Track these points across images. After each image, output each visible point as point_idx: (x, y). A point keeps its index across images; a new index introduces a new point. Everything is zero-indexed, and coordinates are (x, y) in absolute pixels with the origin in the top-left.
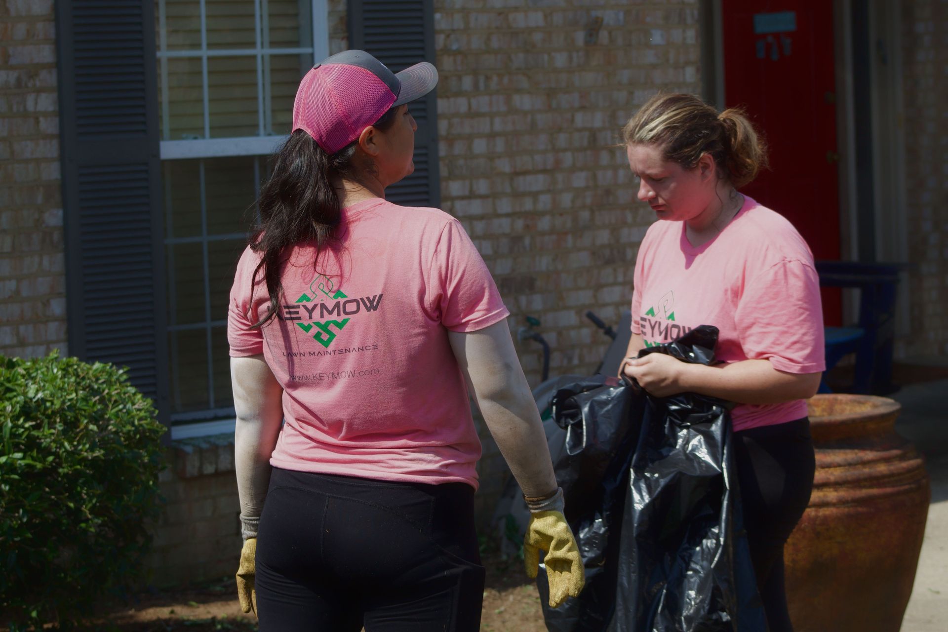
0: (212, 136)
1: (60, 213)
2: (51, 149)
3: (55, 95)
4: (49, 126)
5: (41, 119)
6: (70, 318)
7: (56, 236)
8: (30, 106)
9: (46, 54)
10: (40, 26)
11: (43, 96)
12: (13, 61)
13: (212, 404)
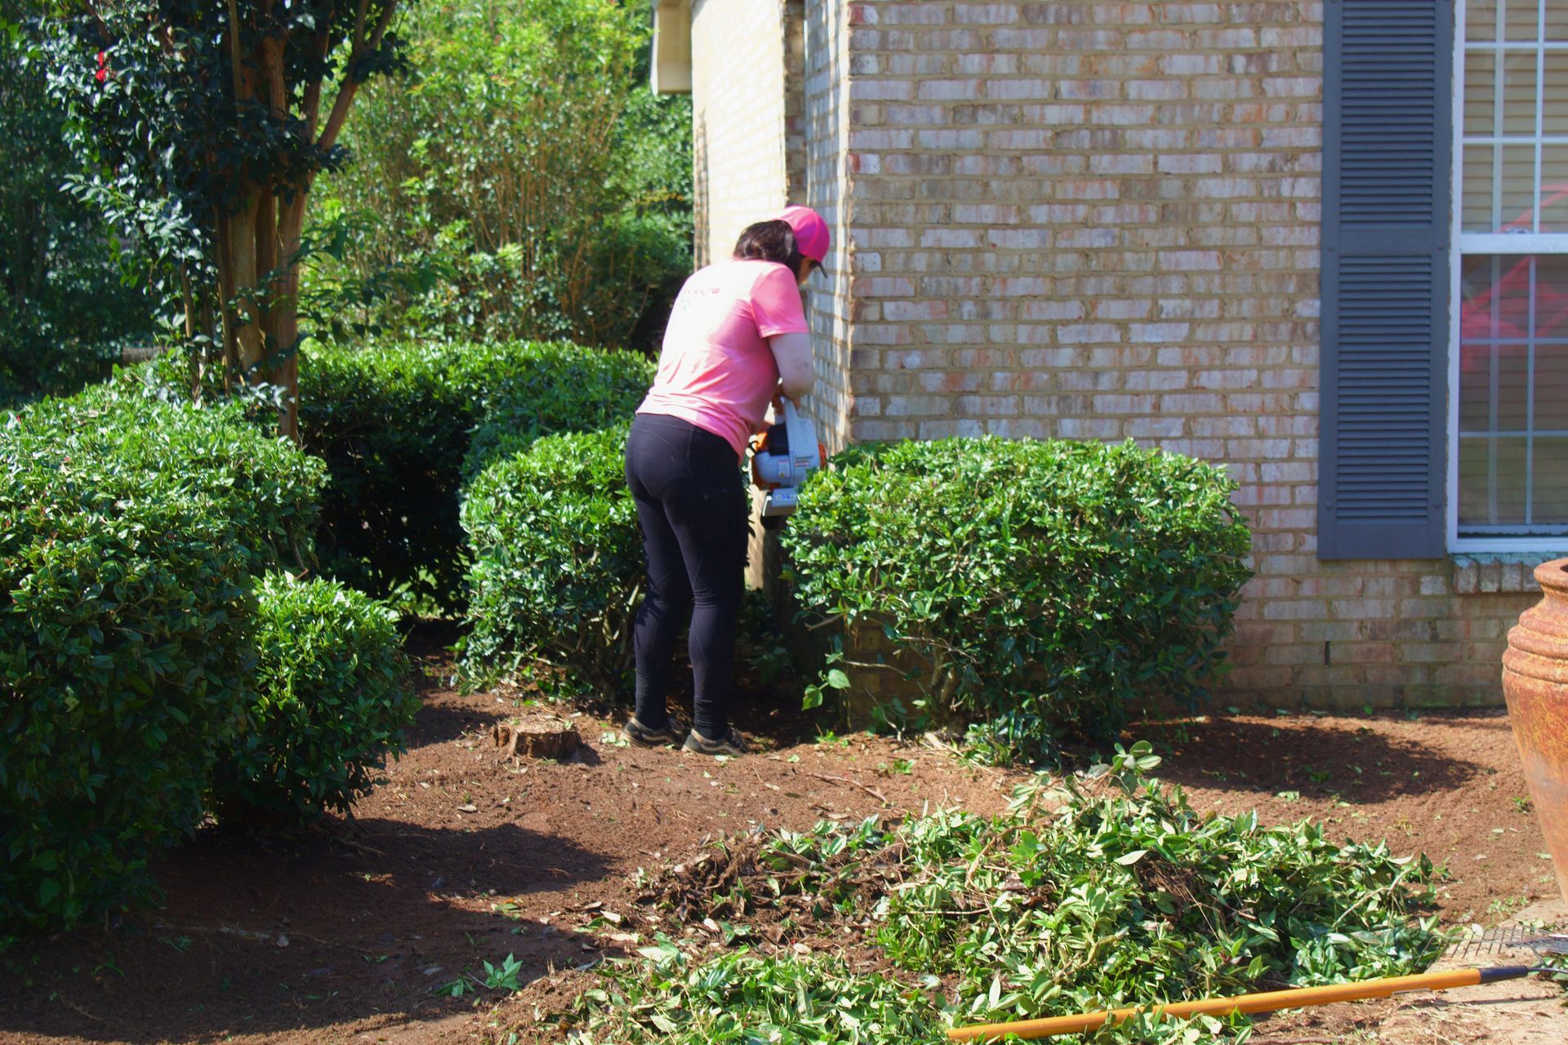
0: (1542, 231)
1: (1317, 303)
2: (1312, 237)
3: (1318, 181)
4: (1310, 213)
5: (1299, 205)
6: (1323, 415)
7: (1310, 328)
8: (1285, 191)
9: (1310, 137)
10: (1303, 109)
11: (1302, 181)
12: (1266, 144)
13: (1529, 520)
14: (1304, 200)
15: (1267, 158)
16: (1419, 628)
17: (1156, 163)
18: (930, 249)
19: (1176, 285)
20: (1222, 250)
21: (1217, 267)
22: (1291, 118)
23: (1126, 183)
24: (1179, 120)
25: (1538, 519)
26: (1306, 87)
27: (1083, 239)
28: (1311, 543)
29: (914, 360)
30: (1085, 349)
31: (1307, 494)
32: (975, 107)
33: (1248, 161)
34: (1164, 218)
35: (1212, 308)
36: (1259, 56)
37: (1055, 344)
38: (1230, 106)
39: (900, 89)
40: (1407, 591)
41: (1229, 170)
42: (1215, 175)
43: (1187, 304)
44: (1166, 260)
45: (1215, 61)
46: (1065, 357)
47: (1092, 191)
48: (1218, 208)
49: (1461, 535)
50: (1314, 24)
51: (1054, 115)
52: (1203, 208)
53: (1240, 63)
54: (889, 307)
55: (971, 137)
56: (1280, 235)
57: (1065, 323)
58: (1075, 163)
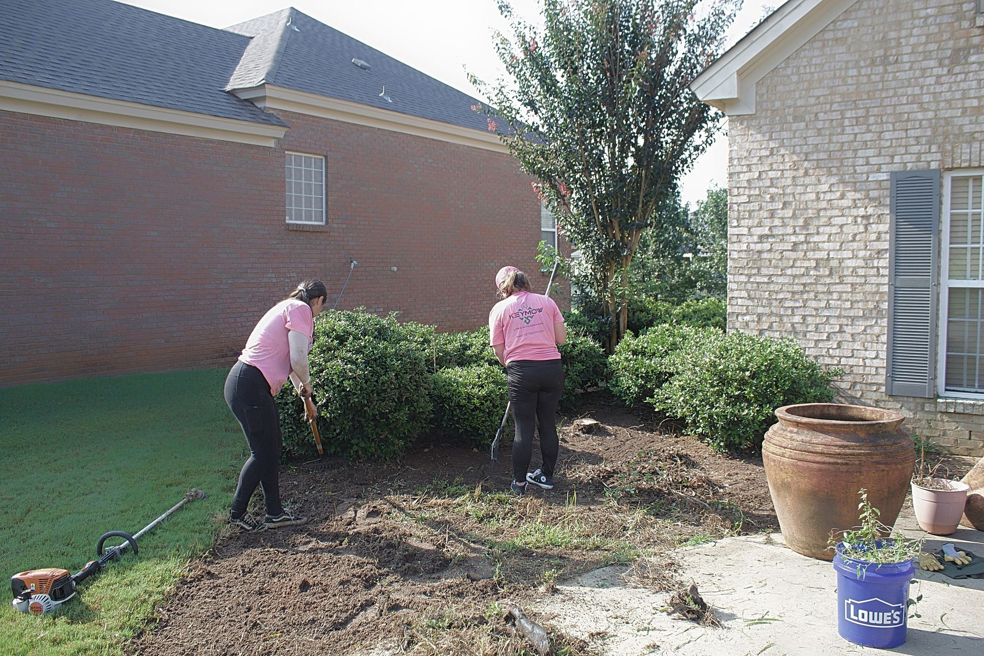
1: (887, 304)
2: (886, 280)
3: (888, 261)
4: (885, 272)
5: (881, 269)
6: (889, 343)
7: (885, 312)
8: (876, 264)
9: (886, 245)
10: (883, 236)
11: (882, 261)
12: (869, 248)
13: (976, 387)
14: (883, 267)
15: (869, 252)
16: (924, 422)
17: (829, 255)
18: (752, 283)
19: (835, 296)
20: (852, 284)
21: (850, 290)
22: (878, 239)
23: (817, 261)
24: (837, 240)
25: (980, 387)
26: (884, 227)
27: (804, 280)
28: (883, 389)
29: (747, 318)
30: (804, 317)
31: (883, 371)
32: (767, 236)
33: (862, 254)
34: (831, 274)
35: (848, 304)
36: (866, 217)
37: (793, 314)
38: (855, 235)
39: (745, 231)
40: (919, 409)
41: (855, 257)
42: (850, 258)
43: (839, 302)
44: (833, 288)
45: (850, 220)
46: (797, 319)
47: (806, 264)
48: (851, 270)
49: (946, 390)
50: (887, 205)
51: (793, 239)
52: (845, 269)
53: (859, 220)
54: (740, 300)
55: (767, 246)
56: (874, 280)
57: (797, 308)
58: (801, 254)
